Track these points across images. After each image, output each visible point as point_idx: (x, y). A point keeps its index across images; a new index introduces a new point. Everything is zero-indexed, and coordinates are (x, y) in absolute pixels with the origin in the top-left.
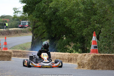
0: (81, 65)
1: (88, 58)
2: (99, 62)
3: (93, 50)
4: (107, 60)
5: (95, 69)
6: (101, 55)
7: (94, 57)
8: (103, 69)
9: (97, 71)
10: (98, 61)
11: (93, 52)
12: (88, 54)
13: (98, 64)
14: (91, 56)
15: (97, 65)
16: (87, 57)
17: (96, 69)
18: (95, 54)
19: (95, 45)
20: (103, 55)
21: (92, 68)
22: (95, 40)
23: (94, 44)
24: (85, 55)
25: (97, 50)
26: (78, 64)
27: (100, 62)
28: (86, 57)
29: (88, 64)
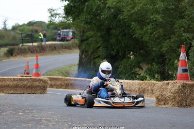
0: (162, 100)
1: (174, 89)
2: (191, 95)
3: (181, 75)
5: (184, 107)
7: (184, 86)
9: (188, 109)
10: (190, 93)
11: (181, 79)
12: (172, 81)
13: (190, 98)
14: (178, 85)
15: (188, 100)
16: (172, 87)
17: (186, 106)
18: (185, 82)
19: (185, 68)
21: (181, 104)
22: (184, 59)
23: (182, 66)
24: (168, 83)
25: (187, 74)
26: (157, 98)
28: (169, 87)
29: (174, 98)
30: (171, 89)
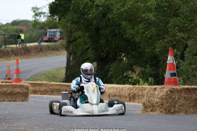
0: (149, 107)
1: (161, 94)
2: (180, 101)
3: (169, 79)
4: (194, 96)
5: (173, 113)
6: (184, 89)
7: (172, 91)
8: (186, 113)
10: (179, 99)
11: (168, 84)
12: (160, 87)
13: (179, 104)
14: (166, 90)
15: (177, 106)
18: (173, 87)
19: (173, 72)
20: (187, 88)
21: (168, 111)
22: (172, 62)
23: (170, 70)
24: (156, 89)
25: (176, 79)
26: (144, 104)
27: (182, 101)
28: (156, 93)
29: (162, 105)
30: (158, 95)
